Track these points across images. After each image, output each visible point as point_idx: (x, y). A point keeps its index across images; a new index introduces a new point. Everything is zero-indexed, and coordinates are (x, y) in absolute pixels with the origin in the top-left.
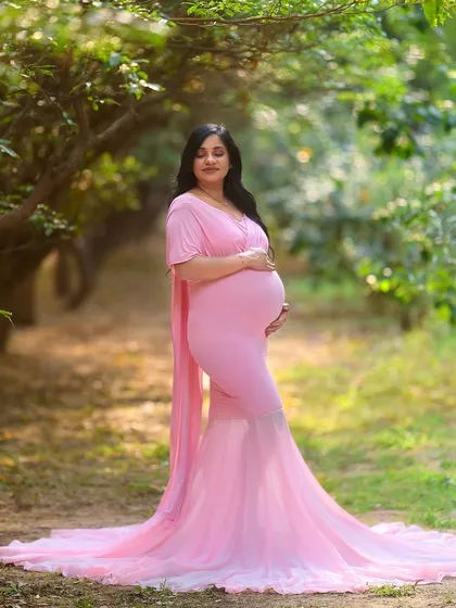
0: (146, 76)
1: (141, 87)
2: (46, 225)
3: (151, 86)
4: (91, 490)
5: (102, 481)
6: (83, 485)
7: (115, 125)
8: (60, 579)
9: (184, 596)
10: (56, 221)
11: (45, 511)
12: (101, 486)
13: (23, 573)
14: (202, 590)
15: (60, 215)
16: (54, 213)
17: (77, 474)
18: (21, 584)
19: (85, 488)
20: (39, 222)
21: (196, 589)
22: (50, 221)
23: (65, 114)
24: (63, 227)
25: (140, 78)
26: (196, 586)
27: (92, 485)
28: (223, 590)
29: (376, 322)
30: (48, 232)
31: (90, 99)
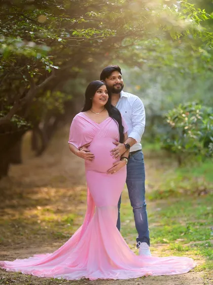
0: (52, 63)
1: (51, 67)
2: (18, 123)
3: (55, 67)
4: (38, 236)
5: (43, 232)
6: (34, 234)
7: (46, 80)
8: (20, 275)
9: (72, 281)
10: (22, 122)
11: (17, 246)
12: (42, 234)
13: (5, 273)
14: (79, 279)
15: (24, 119)
16: (21, 118)
17: (33, 230)
18: (4, 277)
19: (36, 235)
20: (15, 122)
21: (77, 279)
22: (20, 122)
23: (24, 77)
24: (25, 124)
25: (50, 64)
26: (77, 278)
27: (38, 234)
28: (88, 279)
29: (168, 160)
30: (19, 126)
31: (29, 72)
